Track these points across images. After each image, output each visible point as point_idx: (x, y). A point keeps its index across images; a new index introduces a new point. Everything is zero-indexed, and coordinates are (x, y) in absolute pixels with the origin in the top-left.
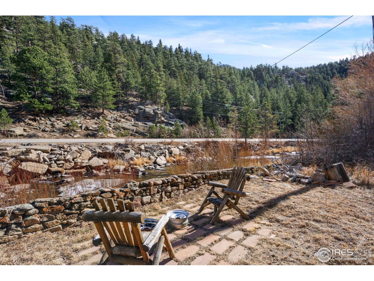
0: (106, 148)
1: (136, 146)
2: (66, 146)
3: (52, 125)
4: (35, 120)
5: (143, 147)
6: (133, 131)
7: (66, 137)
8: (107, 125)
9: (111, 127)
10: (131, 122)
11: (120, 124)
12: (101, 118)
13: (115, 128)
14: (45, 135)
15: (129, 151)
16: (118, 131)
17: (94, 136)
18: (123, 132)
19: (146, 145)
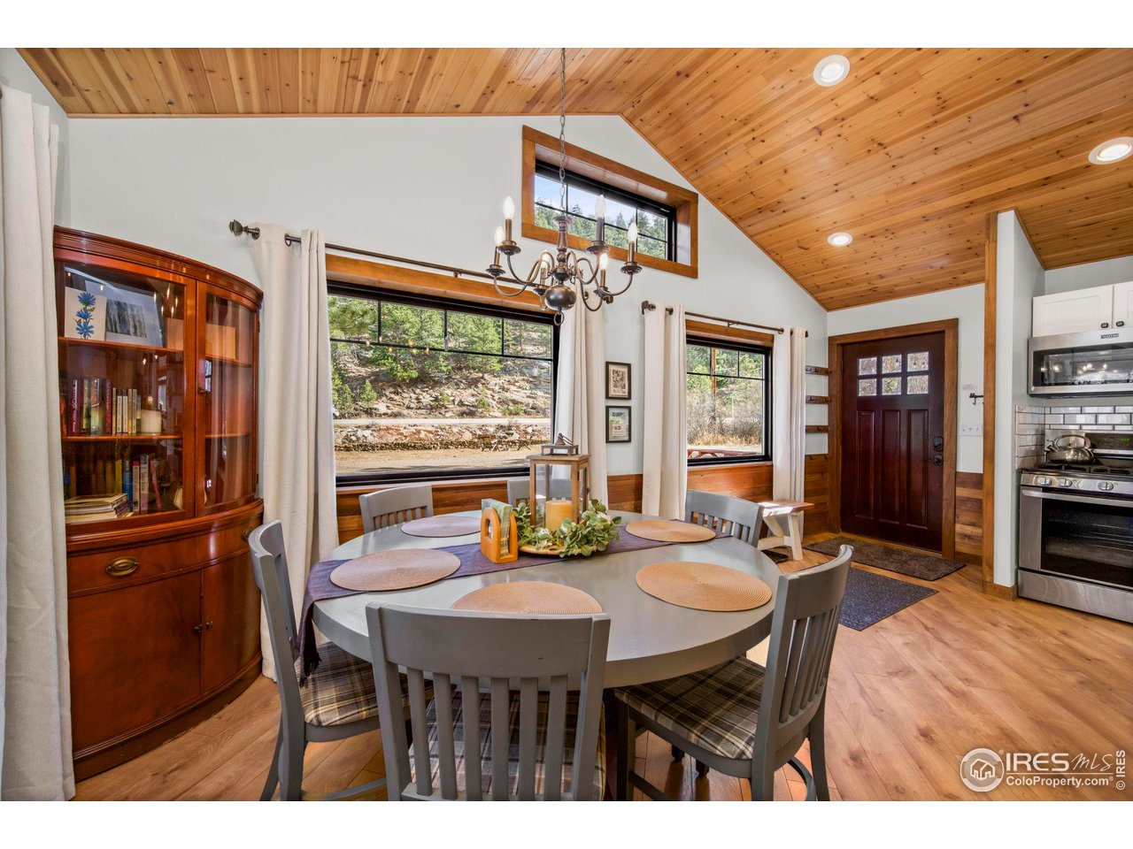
0: (487, 430)
1: (522, 428)
2: (447, 428)
3: (417, 399)
4: (397, 393)
5: (530, 430)
6: (527, 405)
7: (436, 417)
8: (490, 396)
9: (494, 400)
10: (525, 391)
11: (508, 395)
12: (480, 385)
13: (502, 402)
14: (410, 412)
15: (512, 434)
16: (505, 406)
17: (471, 414)
18: (512, 407)
19: (535, 428)
